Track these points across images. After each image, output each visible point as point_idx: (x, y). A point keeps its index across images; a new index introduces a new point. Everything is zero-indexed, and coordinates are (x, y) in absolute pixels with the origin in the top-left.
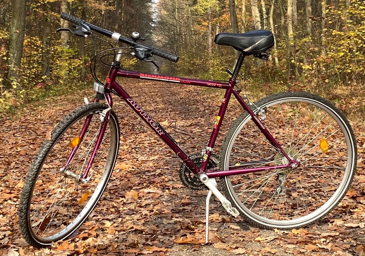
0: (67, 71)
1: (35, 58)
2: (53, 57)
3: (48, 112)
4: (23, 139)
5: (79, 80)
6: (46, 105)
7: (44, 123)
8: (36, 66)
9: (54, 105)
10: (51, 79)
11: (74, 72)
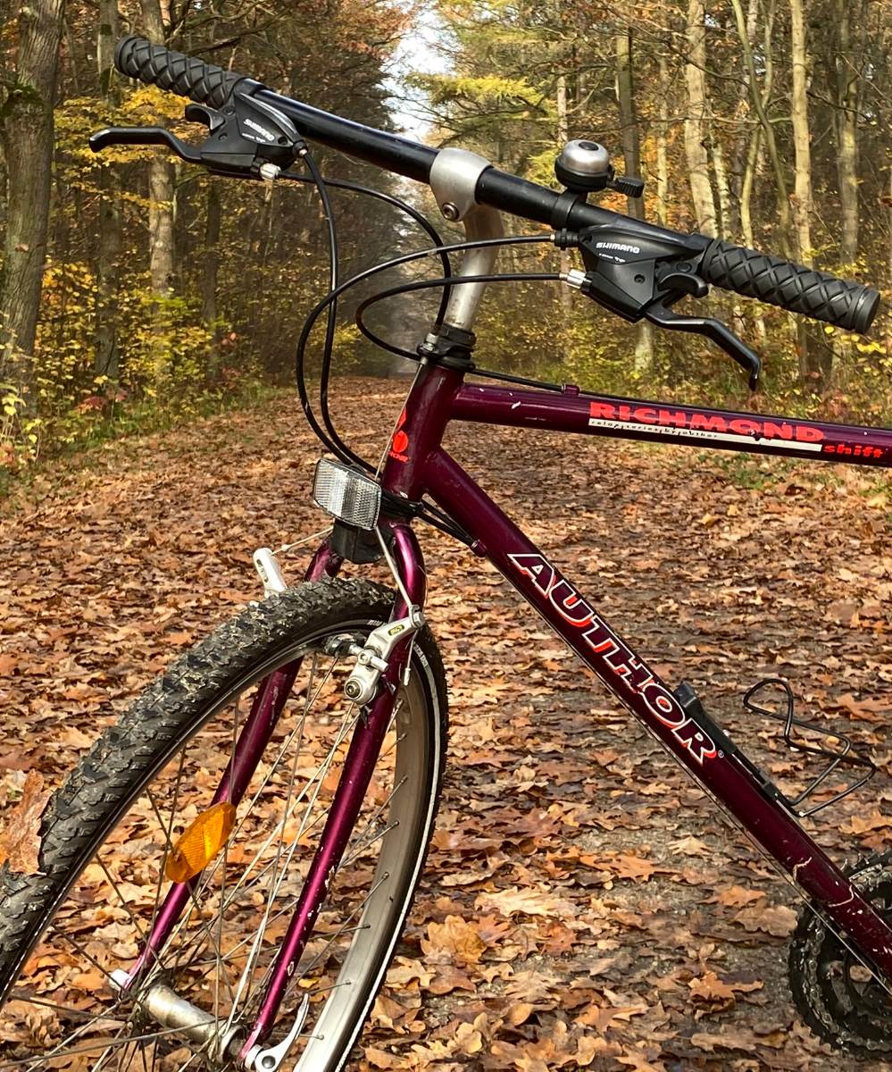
0: (168, 360)
1: (77, 326)
2: (127, 319)
3: (108, 489)
4: (17, 599)
5: (202, 388)
6: (104, 465)
7: (92, 532)
8: (77, 347)
9: (127, 465)
10: (122, 385)
11: (189, 363)
